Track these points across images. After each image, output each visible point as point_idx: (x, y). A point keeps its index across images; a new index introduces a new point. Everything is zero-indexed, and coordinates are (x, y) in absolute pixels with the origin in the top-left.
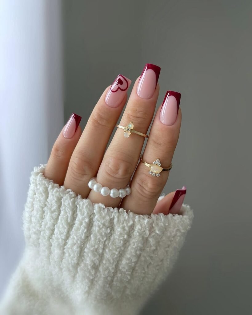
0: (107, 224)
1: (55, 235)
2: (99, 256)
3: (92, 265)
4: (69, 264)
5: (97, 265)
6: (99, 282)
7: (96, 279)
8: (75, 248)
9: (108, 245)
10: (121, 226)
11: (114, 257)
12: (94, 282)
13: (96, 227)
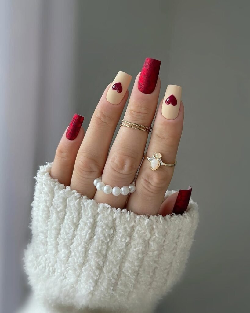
0: (110, 225)
1: (62, 236)
2: (103, 257)
3: (96, 266)
4: (75, 263)
5: (101, 265)
6: (103, 284)
7: (100, 280)
8: (80, 248)
9: (110, 246)
10: (122, 227)
11: (117, 259)
12: (99, 284)
13: (99, 228)
